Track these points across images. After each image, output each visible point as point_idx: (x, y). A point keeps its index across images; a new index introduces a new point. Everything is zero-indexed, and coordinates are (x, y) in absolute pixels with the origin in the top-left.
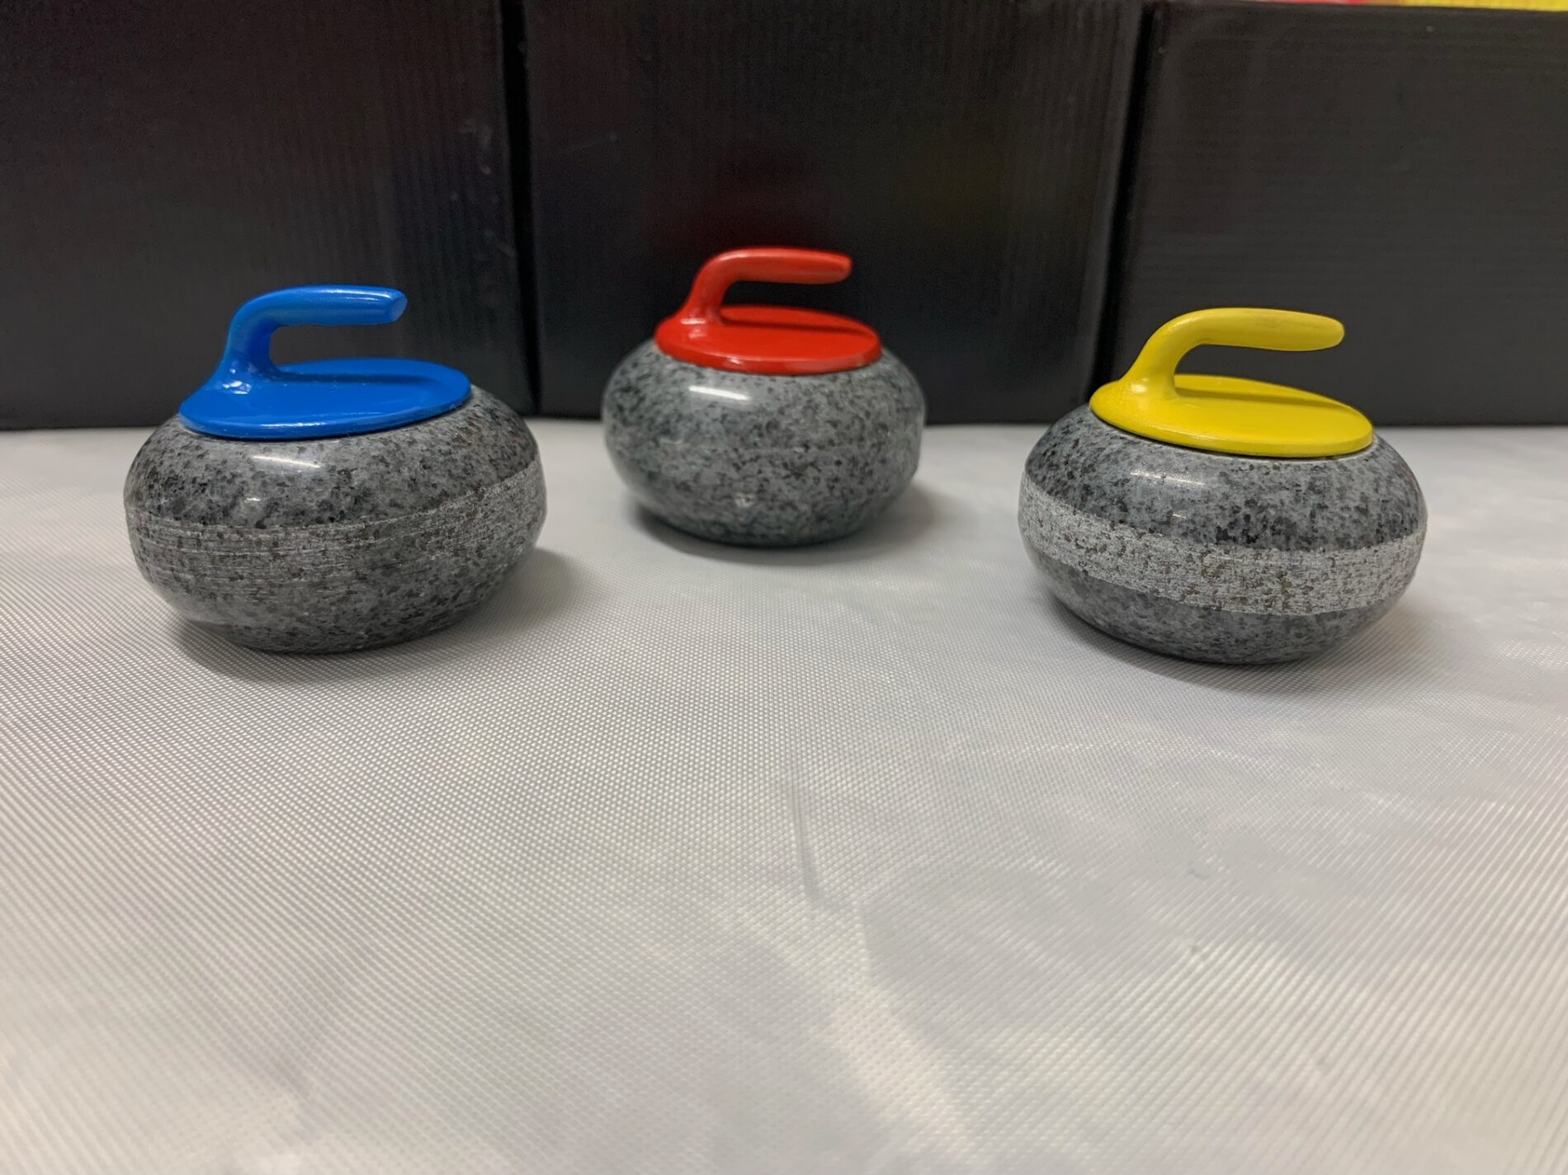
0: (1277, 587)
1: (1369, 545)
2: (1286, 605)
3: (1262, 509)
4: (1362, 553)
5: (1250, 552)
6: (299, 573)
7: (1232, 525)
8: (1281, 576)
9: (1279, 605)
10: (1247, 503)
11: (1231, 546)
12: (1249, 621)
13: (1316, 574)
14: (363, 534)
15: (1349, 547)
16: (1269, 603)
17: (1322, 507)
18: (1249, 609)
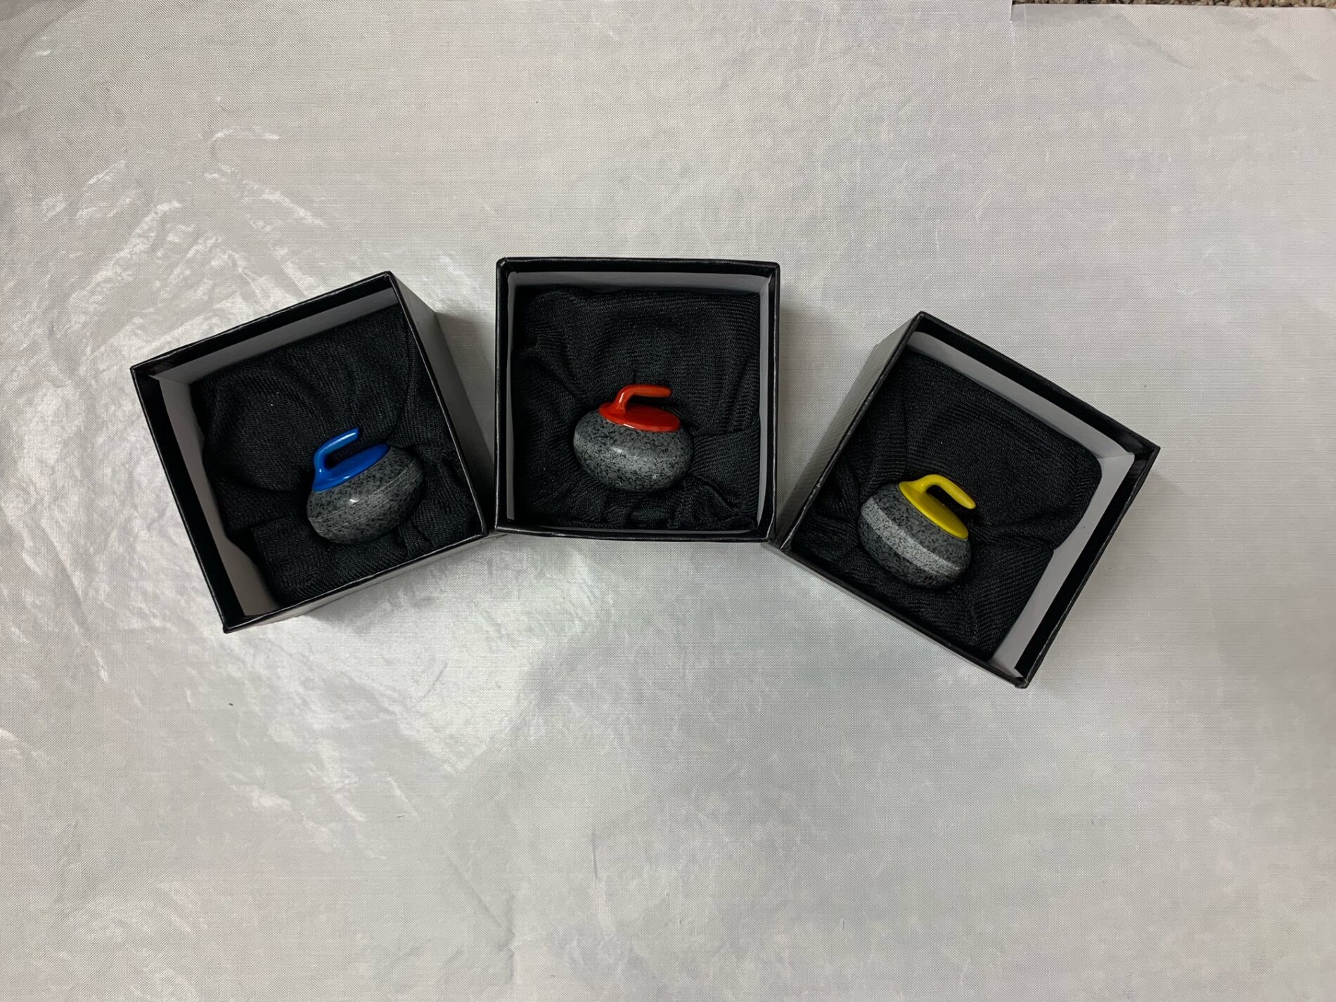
0: (898, 541)
1: (929, 550)
2: (897, 548)
3: (908, 521)
4: (925, 550)
5: (897, 528)
6: (376, 506)
7: (898, 519)
8: (900, 539)
9: (896, 547)
10: (906, 517)
11: (894, 523)
12: (887, 547)
13: (909, 545)
14: (386, 489)
15: (922, 545)
16: (895, 544)
17: (923, 531)
18: (888, 542)
